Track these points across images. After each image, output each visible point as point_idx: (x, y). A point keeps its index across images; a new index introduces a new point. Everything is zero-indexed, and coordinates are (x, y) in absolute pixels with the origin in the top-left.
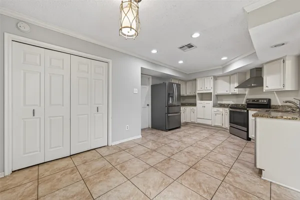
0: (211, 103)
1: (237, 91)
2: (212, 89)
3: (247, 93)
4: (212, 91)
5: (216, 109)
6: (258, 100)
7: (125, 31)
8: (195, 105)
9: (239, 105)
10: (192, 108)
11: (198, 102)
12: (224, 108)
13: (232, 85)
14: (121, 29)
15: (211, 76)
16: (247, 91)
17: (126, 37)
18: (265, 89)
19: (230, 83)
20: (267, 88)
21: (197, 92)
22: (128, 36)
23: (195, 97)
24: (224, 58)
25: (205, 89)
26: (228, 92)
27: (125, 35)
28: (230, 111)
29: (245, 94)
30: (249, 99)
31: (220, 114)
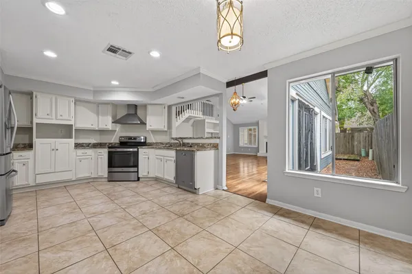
0: (72, 141)
1: (110, 126)
2: (73, 119)
3: (117, 129)
4: (72, 123)
5: (80, 152)
6: (135, 138)
7: (225, 42)
8: (30, 146)
9: (106, 144)
11: (37, 142)
12: (95, 150)
13: (100, 117)
14: (219, 41)
15: (71, 97)
16: (118, 127)
17: (229, 50)
18: (148, 127)
19: (98, 115)
20: (150, 127)
21: (36, 121)
22: (230, 48)
24: (115, 83)
25: (59, 117)
26: (107, 127)
27: (227, 48)
28: (109, 152)
29: (116, 131)
30: (123, 137)
31: (87, 158)
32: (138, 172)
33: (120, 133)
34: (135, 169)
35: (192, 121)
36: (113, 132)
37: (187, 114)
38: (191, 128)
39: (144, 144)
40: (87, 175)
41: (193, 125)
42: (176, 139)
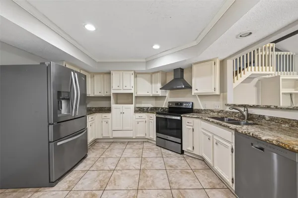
0: (132, 107)
1: (160, 93)
2: (133, 89)
3: (167, 95)
4: (132, 91)
5: (138, 115)
6: (181, 104)
8: (108, 110)
9: (159, 108)
10: (104, 115)
11: (114, 106)
12: (147, 114)
13: (153, 85)
15: (131, 71)
16: (167, 93)
18: (194, 92)
19: (151, 83)
20: (196, 92)
21: (113, 91)
23: (108, 98)
24: (156, 47)
25: (125, 88)
28: (157, 117)
29: (166, 96)
30: (172, 102)
31: (143, 121)
32: (181, 144)
33: (169, 98)
34: (179, 140)
35: (256, 80)
36: (163, 97)
37: (248, 72)
39: (190, 111)
40: (142, 135)
42: (234, 106)
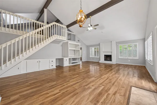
35: (61, 43)
38: (61, 47)
41: (62, 46)
